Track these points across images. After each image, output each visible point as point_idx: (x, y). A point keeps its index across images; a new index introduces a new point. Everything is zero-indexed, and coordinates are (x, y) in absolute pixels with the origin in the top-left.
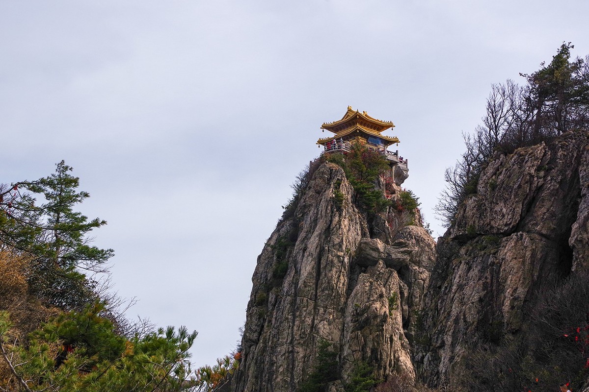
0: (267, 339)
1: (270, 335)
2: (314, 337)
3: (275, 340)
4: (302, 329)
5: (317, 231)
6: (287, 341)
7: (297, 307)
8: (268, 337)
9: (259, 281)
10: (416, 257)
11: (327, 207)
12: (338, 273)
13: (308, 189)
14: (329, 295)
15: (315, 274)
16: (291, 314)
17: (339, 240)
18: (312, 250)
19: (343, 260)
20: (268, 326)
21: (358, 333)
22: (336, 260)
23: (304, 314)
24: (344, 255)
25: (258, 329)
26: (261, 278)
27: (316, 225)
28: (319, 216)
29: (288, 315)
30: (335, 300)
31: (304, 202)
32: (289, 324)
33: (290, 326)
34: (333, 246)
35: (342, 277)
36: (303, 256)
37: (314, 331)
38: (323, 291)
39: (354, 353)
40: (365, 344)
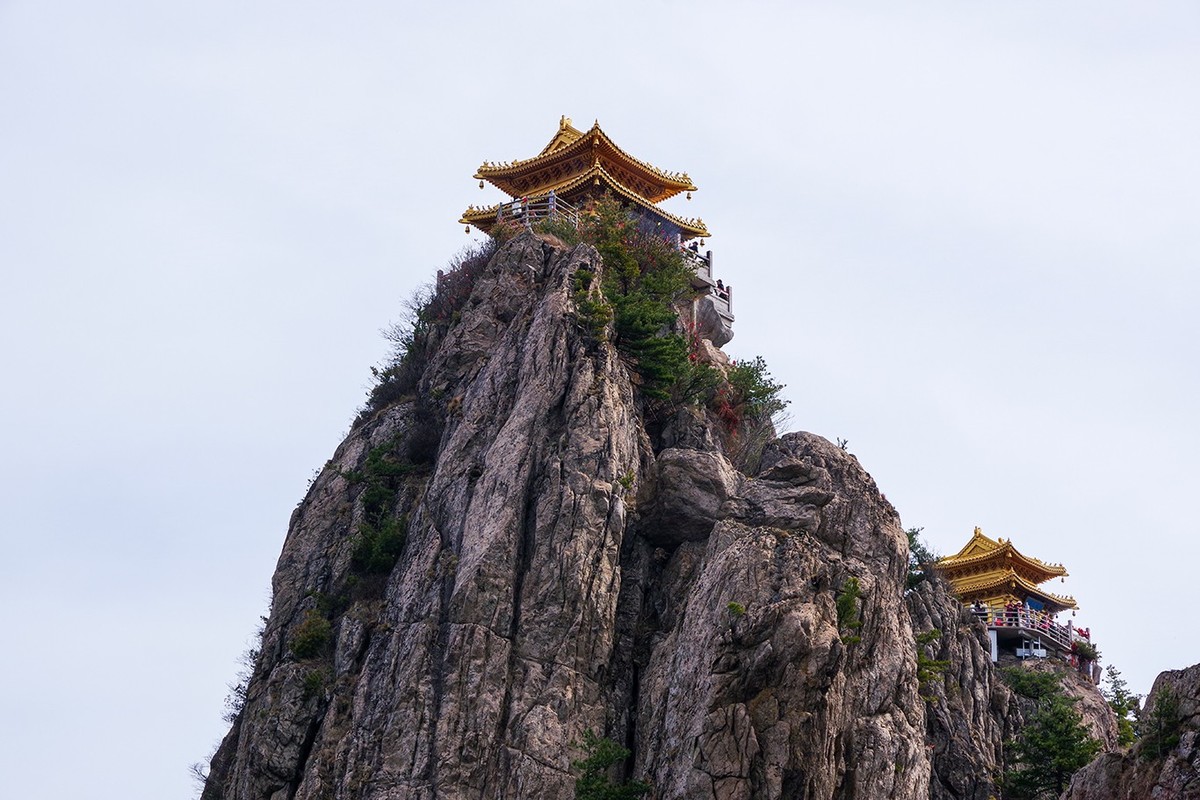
0: (338, 765)
1: (346, 752)
2: (508, 758)
3: (366, 767)
4: (465, 731)
5: (520, 414)
6: (411, 771)
7: (452, 656)
8: (338, 757)
9: (298, 585)
10: (835, 522)
11: (554, 342)
12: (595, 548)
13: (469, 304)
14: (563, 622)
15: (513, 550)
16: (429, 678)
17: (598, 444)
18: (504, 472)
19: (612, 508)
20: (337, 724)
21: (735, 712)
22: (588, 508)
23: (477, 678)
24: (613, 492)
25: (301, 735)
26: (306, 576)
27: (513, 399)
28: (526, 368)
29: (418, 682)
30: (584, 637)
31: (458, 344)
32: (419, 713)
33: (422, 721)
34: (579, 461)
35: (605, 564)
36: (470, 493)
37: (508, 736)
38: (540, 606)
39: (719, 784)
40: (761, 754)
